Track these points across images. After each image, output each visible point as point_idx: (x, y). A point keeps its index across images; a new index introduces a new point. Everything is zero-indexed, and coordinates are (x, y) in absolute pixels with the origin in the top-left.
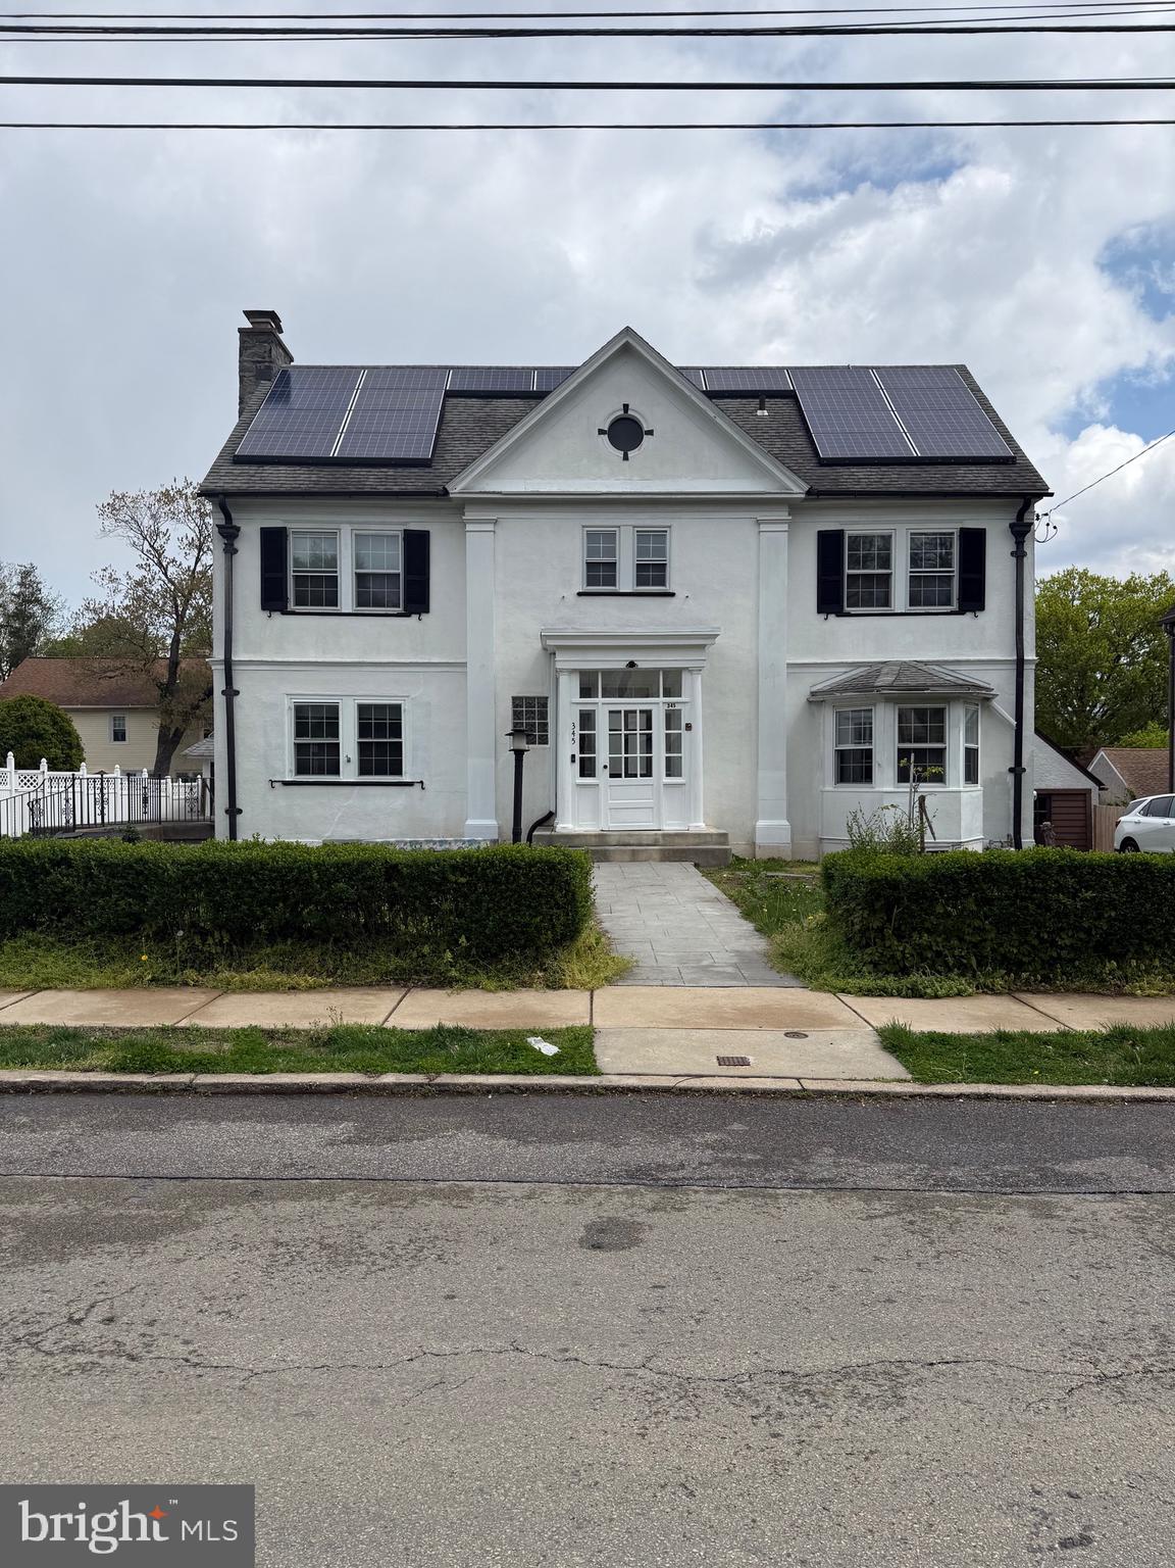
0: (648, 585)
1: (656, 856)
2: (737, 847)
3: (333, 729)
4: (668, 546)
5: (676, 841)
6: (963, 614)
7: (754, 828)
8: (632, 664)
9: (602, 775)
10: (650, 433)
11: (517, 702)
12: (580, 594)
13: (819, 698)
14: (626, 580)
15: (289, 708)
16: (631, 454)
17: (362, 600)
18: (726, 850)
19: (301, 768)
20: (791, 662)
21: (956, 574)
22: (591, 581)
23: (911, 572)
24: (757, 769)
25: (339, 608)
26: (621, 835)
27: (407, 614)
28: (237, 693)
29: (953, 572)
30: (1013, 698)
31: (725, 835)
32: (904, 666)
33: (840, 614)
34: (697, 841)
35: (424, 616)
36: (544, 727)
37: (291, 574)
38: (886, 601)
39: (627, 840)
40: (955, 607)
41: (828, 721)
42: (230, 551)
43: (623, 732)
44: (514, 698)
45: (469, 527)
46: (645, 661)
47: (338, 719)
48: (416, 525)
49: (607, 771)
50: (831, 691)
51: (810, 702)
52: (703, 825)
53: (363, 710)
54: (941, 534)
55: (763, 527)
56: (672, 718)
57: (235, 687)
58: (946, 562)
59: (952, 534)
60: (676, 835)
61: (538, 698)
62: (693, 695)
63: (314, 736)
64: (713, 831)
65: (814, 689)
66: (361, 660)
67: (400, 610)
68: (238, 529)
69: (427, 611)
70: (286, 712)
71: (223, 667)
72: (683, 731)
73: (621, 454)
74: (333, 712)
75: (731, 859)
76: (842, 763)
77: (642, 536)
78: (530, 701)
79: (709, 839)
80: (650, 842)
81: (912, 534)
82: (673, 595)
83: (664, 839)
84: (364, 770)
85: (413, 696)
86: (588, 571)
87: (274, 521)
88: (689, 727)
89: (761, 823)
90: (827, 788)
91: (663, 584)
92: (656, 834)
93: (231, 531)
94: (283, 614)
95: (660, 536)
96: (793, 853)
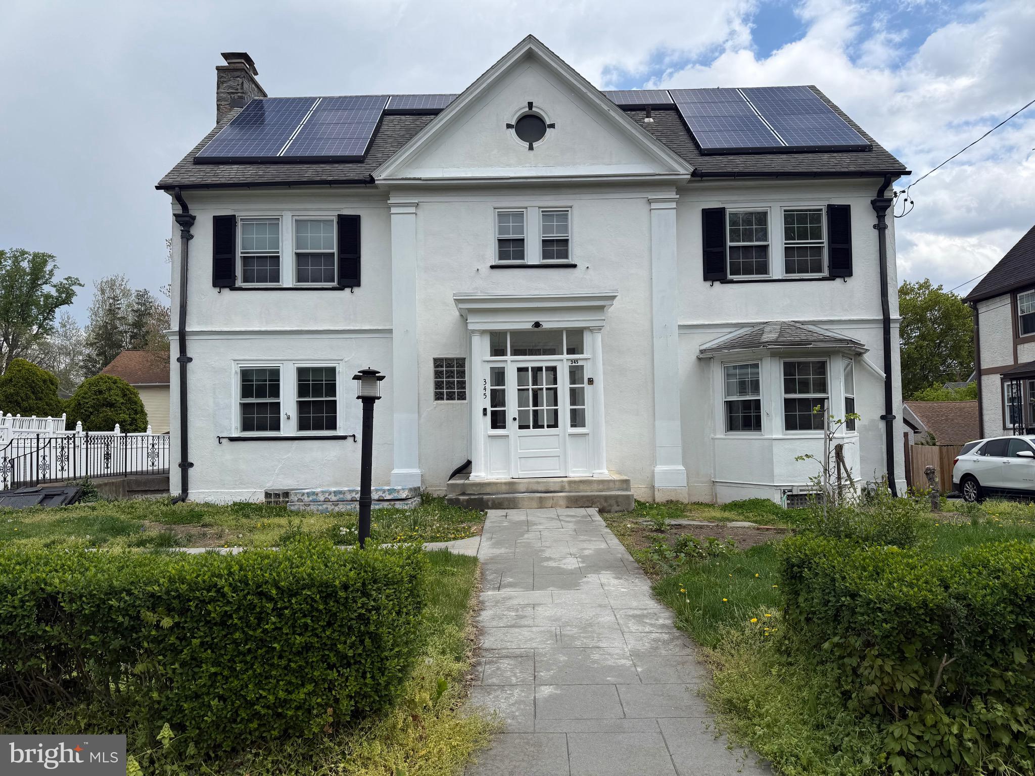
0: (553, 258)
1: (563, 503)
2: (639, 492)
3: (275, 391)
4: (570, 225)
5: (581, 488)
6: (834, 280)
7: (653, 472)
8: (537, 325)
9: (512, 426)
10: (552, 126)
11: (438, 362)
12: (492, 267)
13: (709, 355)
14: (533, 253)
15: (236, 373)
16: (535, 145)
17: (301, 277)
18: (628, 497)
19: (246, 426)
20: (681, 323)
21: (826, 245)
22: (502, 255)
23: (785, 244)
24: (655, 420)
25: (280, 283)
26: (529, 483)
27: (341, 288)
28: (190, 360)
29: (822, 243)
30: (882, 353)
31: (627, 482)
32: (785, 327)
33: (724, 281)
34: (601, 487)
35: (356, 289)
36: (462, 385)
37: (239, 255)
38: (763, 268)
39: (535, 487)
40: (826, 273)
41: (717, 376)
42: (187, 237)
43: (531, 387)
44: (435, 360)
45: (393, 210)
46: (550, 322)
47: (279, 381)
48: (348, 212)
49: (517, 423)
50: (719, 349)
51: (699, 359)
52: (606, 471)
53: (302, 373)
54: (810, 210)
55: (654, 206)
56: (576, 374)
57: (189, 355)
58: (817, 235)
59: (821, 210)
60: (581, 482)
61: (457, 359)
62: (594, 352)
63: (257, 396)
64: (616, 477)
65: (704, 347)
66: (299, 329)
67: (335, 284)
68: (194, 218)
69: (358, 285)
70: (233, 376)
71: (178, 337)
72: (585, 385)
73: (527, 145)
74: (275, 374)
75: (634, 505)
76: (731, 413)
77: (547, 215)
78: (449, 362)
79: (611, 485)
80: (557, 489)
81: (785, 211)
82: (574, 266)
83: (570, 486)
84: (302, 426)
85: (346, 360)
86: (500, 247)
87: (224, 211)
88: (591, 381)
89: (659, 468)
90: (718, 436)
91: (566, 257)
92: (562, 482)
93: (187, 219)
94: (231, 290)
95: (563, 215)
96: (689, 495)
